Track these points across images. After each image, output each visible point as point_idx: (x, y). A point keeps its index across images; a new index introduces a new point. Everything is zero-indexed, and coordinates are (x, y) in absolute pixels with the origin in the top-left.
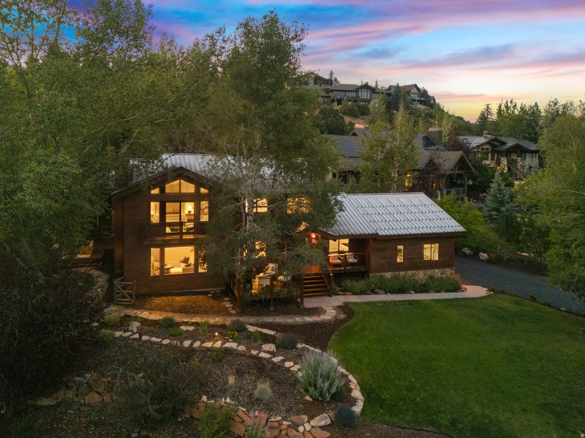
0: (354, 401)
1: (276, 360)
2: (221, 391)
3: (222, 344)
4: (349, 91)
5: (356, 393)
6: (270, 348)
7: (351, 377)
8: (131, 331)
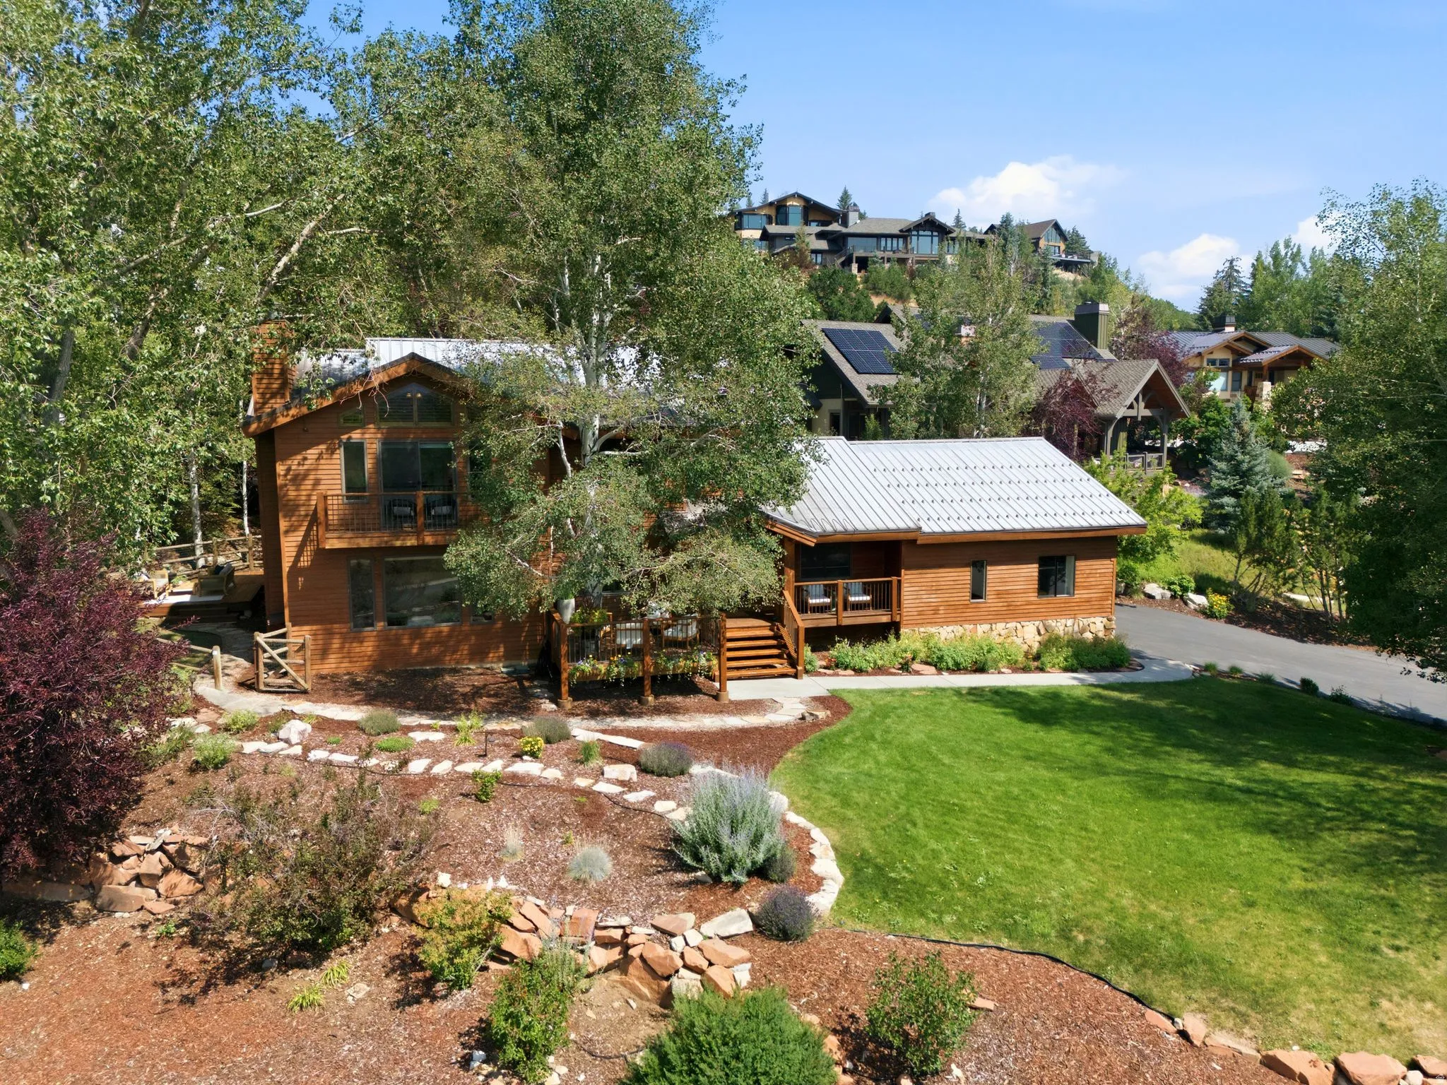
0: (818, 883)
1: (633, 797)
2: (487, 863)
3: (505, 767)
4: (886, 236)
5: (826, 865)
6: (624, 772)
7: (816, 833)
8: (287, 741)
